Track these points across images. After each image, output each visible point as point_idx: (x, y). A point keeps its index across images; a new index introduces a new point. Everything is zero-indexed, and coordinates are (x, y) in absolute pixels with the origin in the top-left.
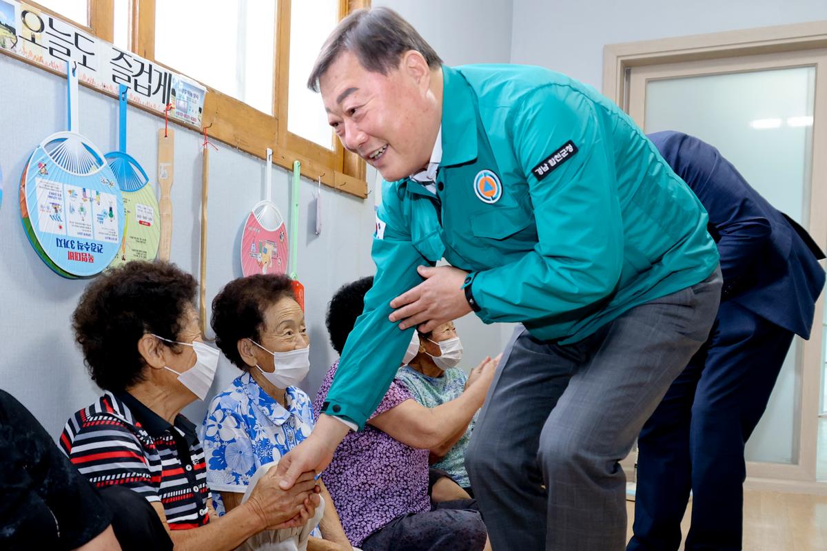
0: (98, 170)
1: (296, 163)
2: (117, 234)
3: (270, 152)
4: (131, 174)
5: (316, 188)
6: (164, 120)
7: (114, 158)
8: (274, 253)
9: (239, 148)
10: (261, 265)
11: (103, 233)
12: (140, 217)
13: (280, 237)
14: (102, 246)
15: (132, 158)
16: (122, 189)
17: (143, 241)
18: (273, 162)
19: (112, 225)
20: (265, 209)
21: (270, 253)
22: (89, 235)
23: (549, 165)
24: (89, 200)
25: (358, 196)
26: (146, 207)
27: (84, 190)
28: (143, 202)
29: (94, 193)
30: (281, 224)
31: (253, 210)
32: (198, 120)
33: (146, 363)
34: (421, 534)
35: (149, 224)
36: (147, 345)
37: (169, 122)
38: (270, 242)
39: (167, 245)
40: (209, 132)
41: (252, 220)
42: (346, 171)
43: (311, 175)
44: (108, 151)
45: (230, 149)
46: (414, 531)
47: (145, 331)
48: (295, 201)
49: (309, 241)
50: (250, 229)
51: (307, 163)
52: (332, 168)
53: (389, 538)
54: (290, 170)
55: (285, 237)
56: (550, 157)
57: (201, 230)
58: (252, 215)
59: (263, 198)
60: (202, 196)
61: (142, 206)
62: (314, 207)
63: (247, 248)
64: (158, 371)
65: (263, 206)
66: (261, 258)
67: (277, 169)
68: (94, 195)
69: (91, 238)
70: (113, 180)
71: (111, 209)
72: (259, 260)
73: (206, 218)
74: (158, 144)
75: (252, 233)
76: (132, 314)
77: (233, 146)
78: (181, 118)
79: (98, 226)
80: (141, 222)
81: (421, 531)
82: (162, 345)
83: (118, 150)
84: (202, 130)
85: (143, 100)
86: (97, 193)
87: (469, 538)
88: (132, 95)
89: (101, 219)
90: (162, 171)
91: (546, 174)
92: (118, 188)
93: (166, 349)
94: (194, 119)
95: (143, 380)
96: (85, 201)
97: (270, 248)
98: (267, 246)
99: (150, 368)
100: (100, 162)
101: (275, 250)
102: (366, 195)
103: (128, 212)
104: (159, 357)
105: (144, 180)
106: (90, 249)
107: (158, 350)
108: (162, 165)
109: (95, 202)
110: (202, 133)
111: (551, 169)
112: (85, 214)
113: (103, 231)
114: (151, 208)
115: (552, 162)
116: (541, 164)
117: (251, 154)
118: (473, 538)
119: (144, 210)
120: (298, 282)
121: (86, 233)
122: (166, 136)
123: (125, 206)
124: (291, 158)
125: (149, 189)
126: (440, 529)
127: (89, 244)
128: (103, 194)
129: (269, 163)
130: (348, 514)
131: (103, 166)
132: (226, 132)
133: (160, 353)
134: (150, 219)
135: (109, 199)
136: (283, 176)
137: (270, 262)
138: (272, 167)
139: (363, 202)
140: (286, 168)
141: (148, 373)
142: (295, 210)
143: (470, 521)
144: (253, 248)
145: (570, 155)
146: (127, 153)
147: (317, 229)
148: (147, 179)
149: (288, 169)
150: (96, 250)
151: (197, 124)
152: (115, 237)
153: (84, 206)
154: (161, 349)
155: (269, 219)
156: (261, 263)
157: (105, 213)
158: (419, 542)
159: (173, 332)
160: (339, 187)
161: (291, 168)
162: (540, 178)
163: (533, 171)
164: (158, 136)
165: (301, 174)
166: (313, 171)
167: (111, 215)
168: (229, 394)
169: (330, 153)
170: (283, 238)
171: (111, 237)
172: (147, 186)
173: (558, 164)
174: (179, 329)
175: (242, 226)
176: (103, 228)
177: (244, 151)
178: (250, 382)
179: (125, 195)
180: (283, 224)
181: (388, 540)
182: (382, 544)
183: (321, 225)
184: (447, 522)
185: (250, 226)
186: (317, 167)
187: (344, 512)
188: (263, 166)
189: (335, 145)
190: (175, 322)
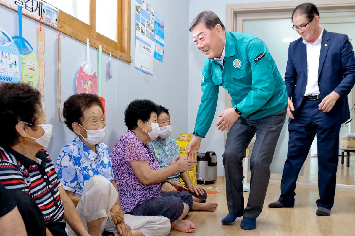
0: (8, 44)
1: (100, 46)
2: (19, 73)
3: (88, 40)
4: (24, 46)
5: (109, 57)
6: (40, 23)
7: (17, 39)
8: (91, 84)
9: (75, 38)
10: (86, 90)
11: (11, 73)
12: (29, 66)
13: (94, 78)
14: (11, 78)
15: (24, 39)
16: (21, 53)
17: (31, 77)
18: (90, 45)
19: (16, 69)
20: (87, 65)
21: (89, 85)
22: (5, 73)
23: (258, 58)
24: (5, 57)
25: (127, 62)
26: (32, 62)
27: (2, 53)
28: (30, 60)
29: (7, 54)
30: (94, 72)
31: (82, 66)
32: (55, 24)
33: (20, 135)
34: (157, 206)
35: (34, 70)
36: (20, 127)
37: (42, 24)
38: (89, 80)
39: (42, 79)
40: (60, 30)
41: (81, 70)
42: (122, 51)
43: (107, 51)
44: (14, 35)
45: (70, 38)
46: (154, 205)
47: (19, 120)
48: (100, 62)
49: (107, 80)
50: (80, 74)
51: (105, 46)
52: (116, 49)
53: (144, 208)
54: (98, 49)
55: (96, 78)
56: (258, 56)
57: (58, 73)
58: (81, 68)
59: (86, 60)
60: (58, 58)
61: (30, 61)
62: (109, 65)
63: (79, 82)
64: (26, 139)
65: (86, 64)
66: (85, 86)
67: (92, 48)
68: (7, 55)
69: (6, 75)
70: (17, 49)
71: (15, 62)
72: (85, 87)
73: (60, 68)
74: (37, 33)
75: (81, 76)
76: (11, 112)
77: (72, 37)
78: (48, 23)
79: (9, 69)
80: (30, 69)
81: (157, 205)
82: (27, 126)
83: (18, 35)
84: (57, 29)
85: (30, 14)
86: (9, 54)
87: (176, 208)
88: (24, 10)
89: (11, 66)
90: (40, 46)
91: (257, 60)
92: (18, 52)
93: (29, 128)
94: (54, 24)
95: (18, 142)
96: (3, 57)
97: (90, 82)
98: (88, 81)
99: (21, 137)
100: (10, 40)
101: (92, 83)
102: (131, 61)
103: (24, 64)
104: (26, 132)
105: (31, 49)
106: (6, 80)
107: (25, 129)
108: (39, 43)
109: (8, 58)
110: (57, 30)
111: (259, 59)
112: (3, 63)
113: (12, 72)
114: (35, 62)
115: (259, 58)
116: (256, 58)
117: (80, 41)
118: (178, 208)
119: (31, 63)
120: (102, 98)
121: (3, 72)
122: (41, 30)
123: (22, 61)
124: (98, 44)
125: (33, 54)
126: (165, 204)
127: (5, 77)
128: (11, 55)
129: (88, 45)
130: (128, 197)
131: (11, 42)
132: (69, 30)
133: (26, 130)
134: (34, 67)
135: (15, 57)
136: (94, 51)
137: (90, 88)
138: (90, 47)
139: (129, 64)
140: (96, 48)
141: (21, 139)
142: (100, 67)
143: (177, 201)
144: (82, 82)
145: (264, 56)
146: (23, 37)
147: (110, 75)
148: (32, 49)
149: (97, 48)
150: (9, 80)
151: (55, 26)
152: (18, 75)
153: (2, 60)
154: (27, 129)
155: (88, 70)
156: (86, 89)
157: (13, 64)
158: (156, 210)
159: (32, 120)
160: (119, 57)
161: (98, 48)
162: (256, 62)
163: (254, 60)
164: (37, 30)
165: (102, 51)
166: (107, 50)
167: (16, 65)
168: (69, 146)
169: (115, 42)
170: (95, 78)
171: (16, 74)
172: (32, 53)
173: (261, 58)
174: (36, 119)
175: (77, 72)
176: (12, 70)
177: (77, 39)
178: (79, 141)
179: (22, 56)
180: (95, 72)
181: (143, 209)
182: (141, 210)
183: (112, 73)
184: (167, 201)
185: (80, 72)
186: (109, 48)
187: (126, 196)
188: (86, 46)
189: (117, 39)
190: (33, 116)
